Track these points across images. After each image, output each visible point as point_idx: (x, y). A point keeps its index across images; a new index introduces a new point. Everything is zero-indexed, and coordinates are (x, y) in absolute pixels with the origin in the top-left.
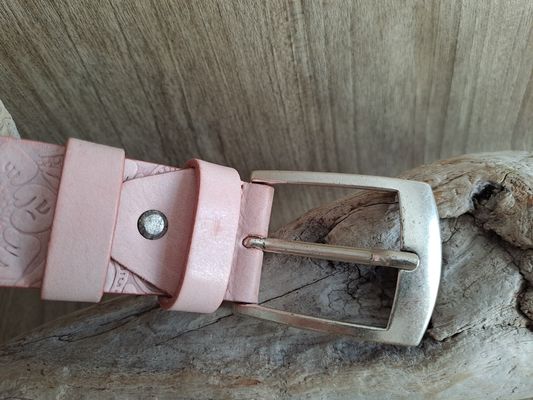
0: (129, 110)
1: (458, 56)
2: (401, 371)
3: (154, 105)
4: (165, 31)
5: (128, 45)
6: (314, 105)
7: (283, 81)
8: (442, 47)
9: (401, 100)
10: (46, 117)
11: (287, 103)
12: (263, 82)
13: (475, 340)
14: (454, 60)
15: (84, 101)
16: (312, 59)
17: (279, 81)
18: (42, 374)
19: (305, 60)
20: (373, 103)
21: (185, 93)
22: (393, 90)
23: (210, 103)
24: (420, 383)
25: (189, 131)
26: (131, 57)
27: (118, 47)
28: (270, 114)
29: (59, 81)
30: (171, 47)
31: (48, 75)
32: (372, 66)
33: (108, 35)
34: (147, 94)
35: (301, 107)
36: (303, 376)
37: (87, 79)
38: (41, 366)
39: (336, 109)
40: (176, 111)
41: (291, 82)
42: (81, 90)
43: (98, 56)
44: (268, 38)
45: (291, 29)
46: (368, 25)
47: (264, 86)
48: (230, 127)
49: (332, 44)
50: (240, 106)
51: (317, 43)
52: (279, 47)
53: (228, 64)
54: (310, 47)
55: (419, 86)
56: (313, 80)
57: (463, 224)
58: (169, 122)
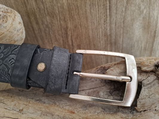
0: (57, 37)
1: (156, 34)
3: (64, 37)
4: (70, 15)
5: (60, 18)
6: (109, 44)
7: (101, 35)
8: (151, 31)
9: (137, 46)
10: (34, 36)
11: (101, 42)
12: (95, 34)
13: (152, 114)
14: (155, 36)
15: (45, 32)
16: (111, 29)
18: (11, 97)
19: (108, 29)
20: (128, 46)
21: (73, 34)
22: (135, 43)
23: (79, 38)
25: (72, 46)
26: (60, 21)
27: (57, 18)
28: (96, 45)
29: (40, 25)
30: (71, 20)
31: (37, 23)
32: (129, 34)
33: (55, 14)
34: (62, 33)
37: (47, 26)
38: (11, 95)
39: (116, 46)
40: (69, 39)
41: (103, 35)
42: (45, 29)
43: (51, 20)
44: (99, 21)
45: (106, 20)
46: (128, 21)
47: (95, 36)
48: (83, 47)
49: (117, 26)
50: (87, 41)
51: (113, 25)
52: (101, 24)
53: (86, 27)
54: (110, 26)
55: (143, 43)
56: (110, 36)
57: (151, 74)
58: (66, 42)
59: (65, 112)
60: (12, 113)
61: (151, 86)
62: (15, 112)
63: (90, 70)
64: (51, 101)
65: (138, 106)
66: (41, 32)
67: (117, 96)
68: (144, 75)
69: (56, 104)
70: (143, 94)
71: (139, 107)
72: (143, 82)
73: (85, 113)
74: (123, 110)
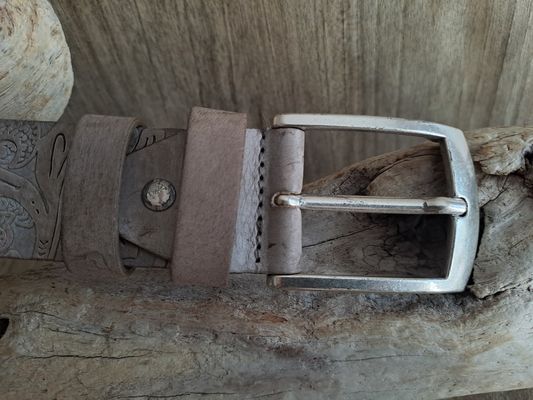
0: (177, 73)
1: (508, 51)
2: (437, 326)
3: (201, 71)
5: (186, 6)
6: (358, 88)
7: (331, 59)
8: (493, 40)
9: (447, 92)
10: (96, 73)
11: (332, 83)
12: (311, 58)
13: (518, 301)
14: (504, 55)
15: (135, 59)
16: (362, 39)
17: (326, 58)
18: (66, 291)
19: (355, 38)
20: (418, 93)
21: (233, 62)
22: (440, 81)
23: (256, 75)
24: (455, 338)
25: (232, 104)
26: (186, 18)
27: (176, 6)
28: (313, 94)
29: (115, 35)
30: (226, 10)
31: (105, 28)
32: (421, 52)
34: (197, 58)
35: (345, 89)
36: (333, 319)
37: (141, 37)
38: (65, 286)
39: (380, 95)
40: (222, 80)
41: (339, 61)
42: (134, 48)
43: (155, 14)
44: (321, 11)
45: (345, 4)
46: (421, 8)
47: (312, 63)
48: (271, 103)
49: (383, 25)
51: (368, 22)
52: (331, 21)
53: (279, 35)
54: (362, 26)
55: (466, 80)
56: (361, 61)
57: (512, 183)
58: (214, 91)
59: (257, 321)
60: (77, 341)
61: (513, 220)
62: (88, 337)
63: (316, 183)
65: (477, 281)
66: (121, 59)
67: (406, 256)
68: (491, 187)
69: (220, 298)
70: (490, 244)
71: (480, 286)
72: (486, 208)
73: (317, 318)
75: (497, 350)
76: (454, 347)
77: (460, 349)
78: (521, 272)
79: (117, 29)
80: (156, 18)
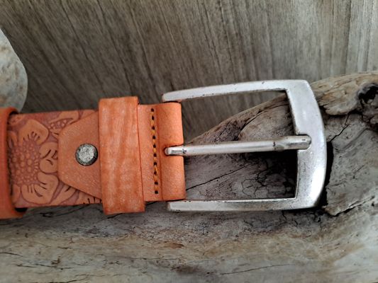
0: (107, 64)
1: (352, 13)
2: (300, 240)
3: (124, 60)
4: (129, 2)
5: (104, 14)
6: (240, 57)
7: (216, 38)
8: (339, 6)
9: (309, 51)
10: (51, 71)
11: (220, 56)
12: (201, 39)
13: (365, 215)
14: (349, 16)
15: (76, 58)
16: (237, 20)
17: (213, 38)
18: (26, 236)
19: (231, 21)
20: (286, 55)
21: (145, 51)
22: (301, 43)
23: (163, 57)
24: (317, 250)
25: (150, 81)
26: (106, 23)
27: (97, 16)
28: (208, 66)
29: (59, 43)
30: (133, 14)
32: (284, 23)
33: (89, 6)
34: (119, 51)
35: (231, 59)
36: (219, 242)
37: (77, 41)
39: (258, 60)
40: (140, 65)
41: (222, 39)
42: (73, 50)
43: (83, 23)
44: (203, 4)
47: (202, 43)
48: (179, 77)
49: (251, 7)
50: (185, 60)
51: (240, 7)
52: (211, 10)
53: (175, 26)
54: (235, 11)
55: (322, 41)
56: (239, 37)
57: (353, 120)
58: (135, 73)
59: (161, 248)
60: (36, 272)
61: (356, 149)
62: (43, 269)
64: (121, 228)
65: (329, 202)
66: (65, 59)
67: (275, 185)
68: (335, 125)
69: (134, 233)
70: (338, 171)
71: (332, 206)
72: (334, 142)
73: (207, 242)
74: (296, 217)
75: (352, 255)
76: (317, 256)
77: (322, 257)
78: (365, 192)
79: (59, 39)
80: (84, 27)
